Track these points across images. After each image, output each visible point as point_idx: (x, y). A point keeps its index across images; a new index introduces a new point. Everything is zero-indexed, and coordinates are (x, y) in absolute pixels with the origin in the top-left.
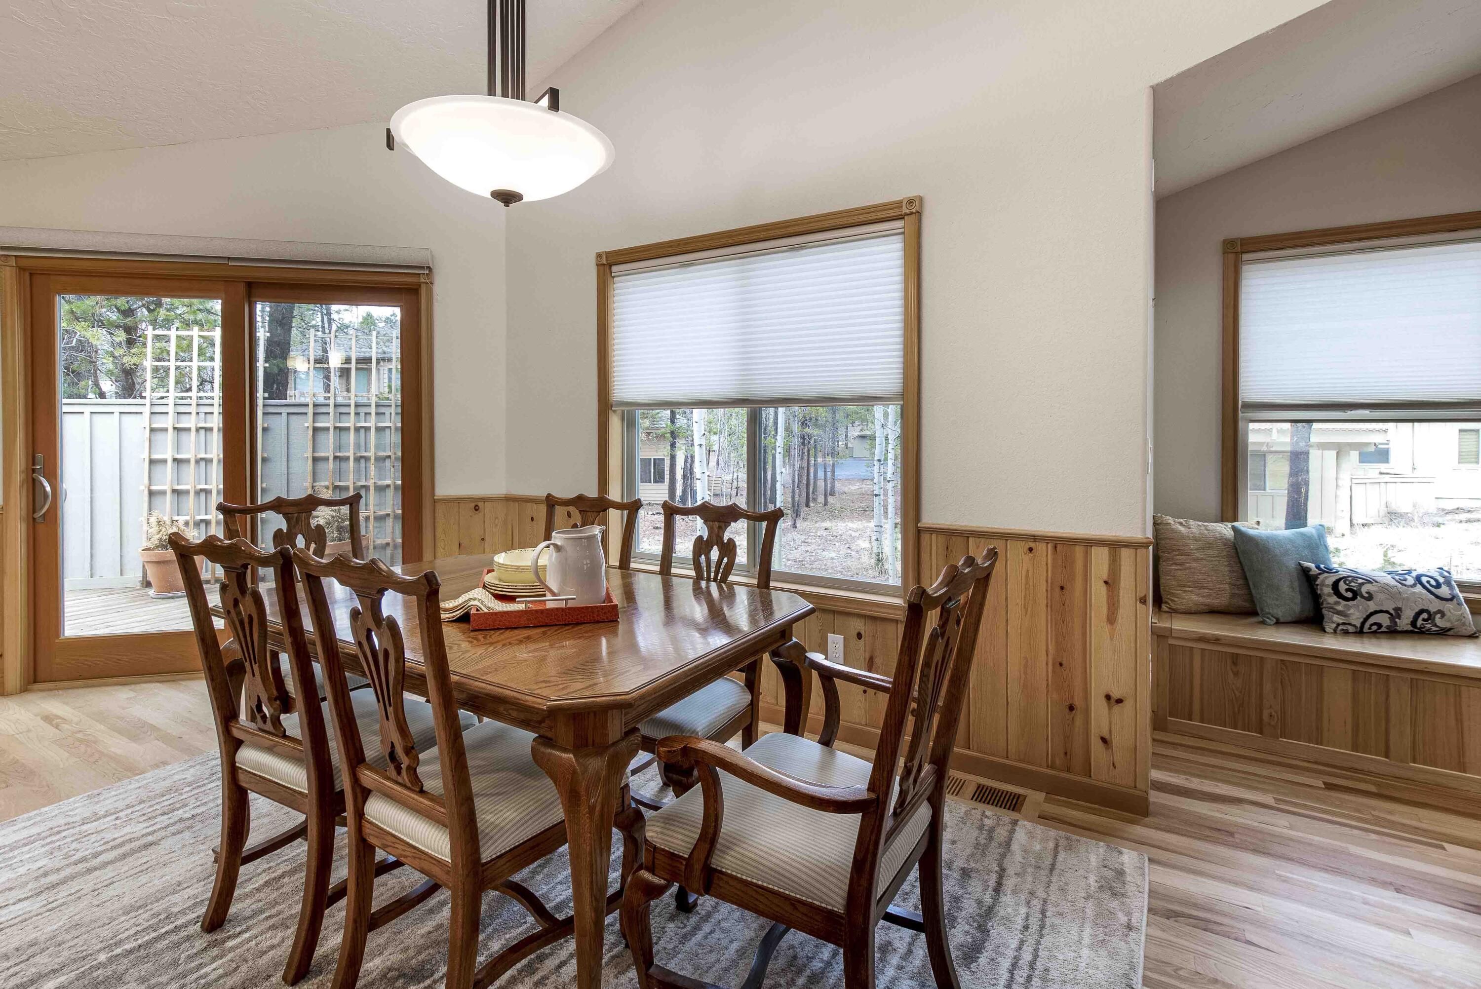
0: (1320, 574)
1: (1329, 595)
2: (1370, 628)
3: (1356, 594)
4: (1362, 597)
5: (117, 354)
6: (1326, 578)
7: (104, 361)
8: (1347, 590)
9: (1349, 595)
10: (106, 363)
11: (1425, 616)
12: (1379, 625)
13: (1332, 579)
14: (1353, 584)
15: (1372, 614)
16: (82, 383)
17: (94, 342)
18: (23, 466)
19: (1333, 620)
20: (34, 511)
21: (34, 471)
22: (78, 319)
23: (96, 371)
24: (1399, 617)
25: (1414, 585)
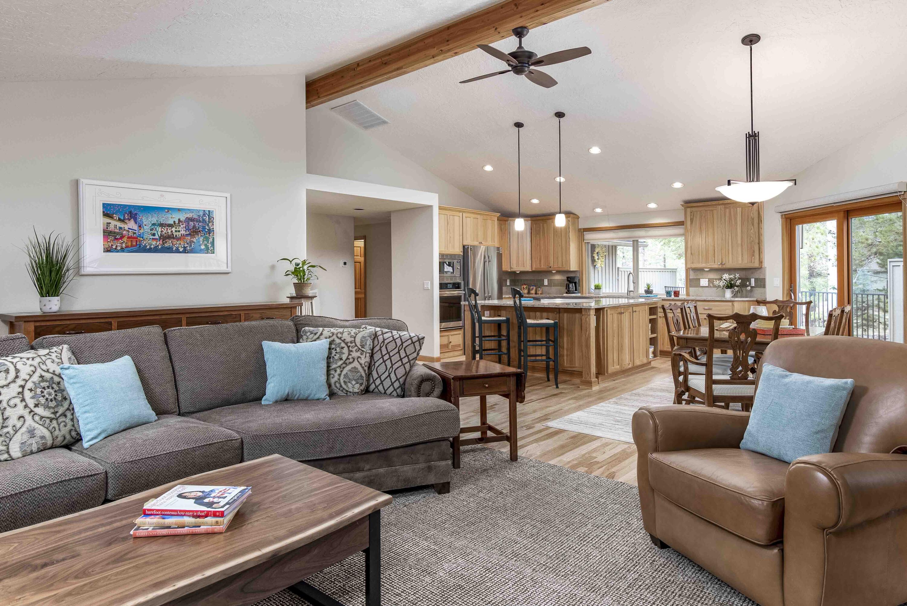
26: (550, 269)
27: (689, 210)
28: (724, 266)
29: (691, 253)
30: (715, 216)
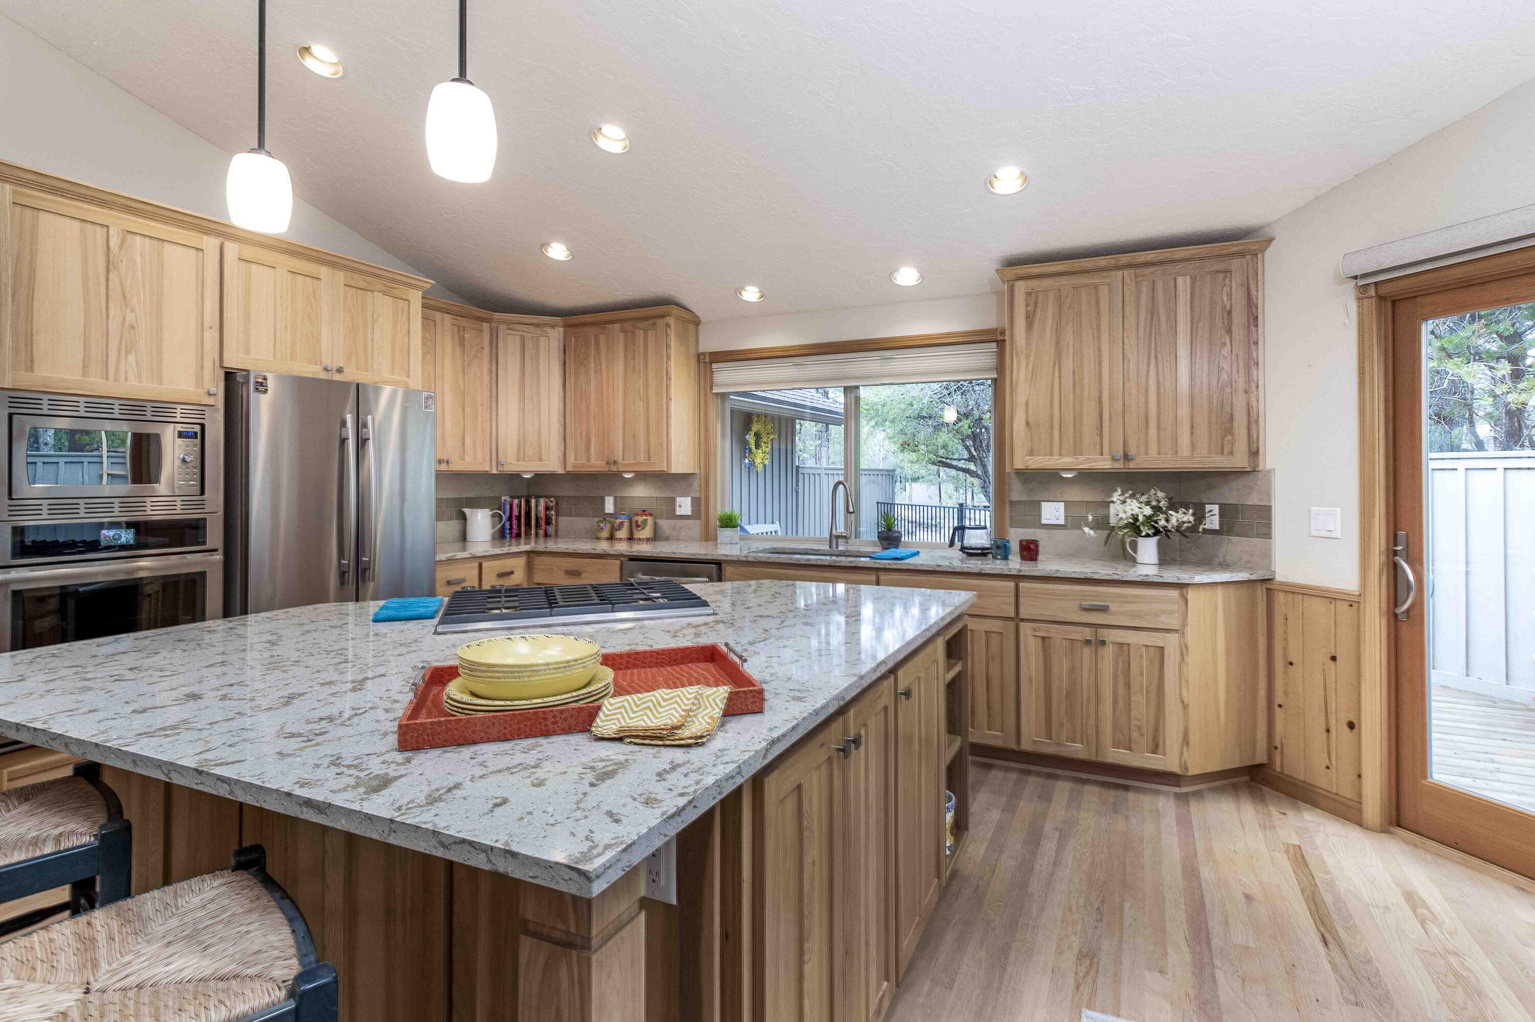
5: (1498, 392)
7: (1481, 402)
10: (1484, 405)
16: (1456, 432)
17: (1470, 380)
18: (1383, 548)
20: (1396, 605)
21: (1395, 553)
22: (1450, 356)
23: (1471, 416)
26: (614, 468)
27: (1021, 287)
28: (1132, 465)
29: (1027, 424)
30: (1104, 305)
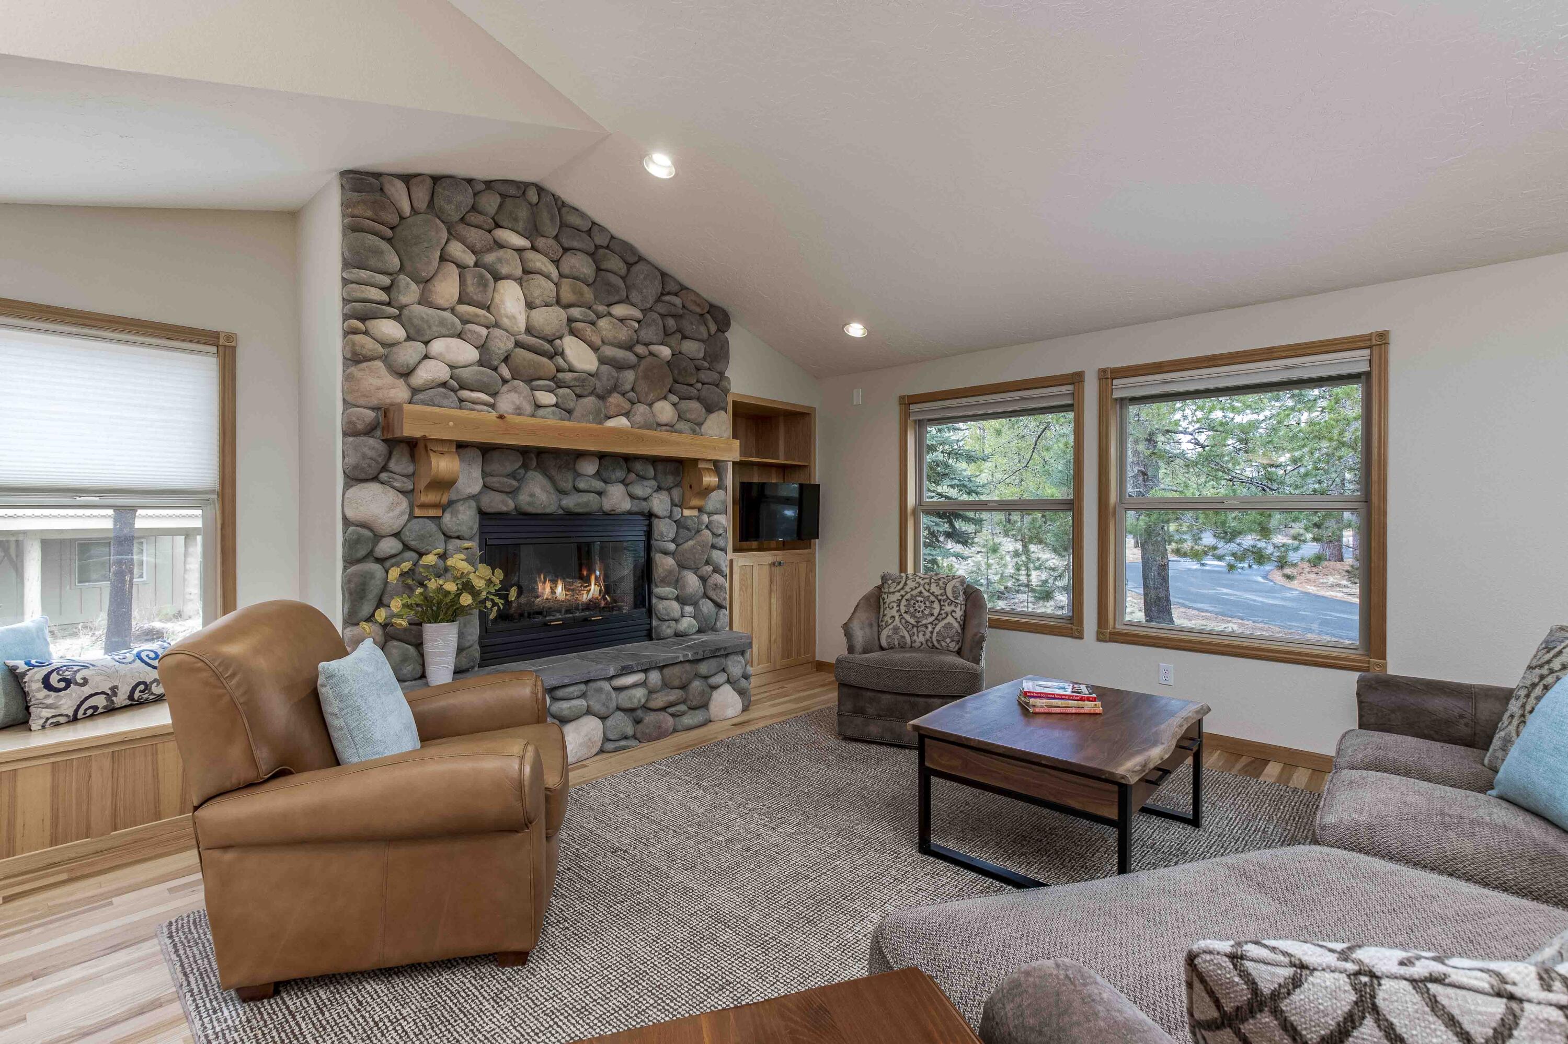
0: (28, 670)
1: (38, 690)
2: (85, 713)
3: (68, 683)
4: (77, 684)
6: (36, 673)
8: (59, 681)
9: (62, 685)
11: (142, 687)
12: (95, 708)
13: (40, 673)
14: (67, 673)
15: (86, 699)
19: (39, 715)
24: (115, 694)
25: (134, 661)
